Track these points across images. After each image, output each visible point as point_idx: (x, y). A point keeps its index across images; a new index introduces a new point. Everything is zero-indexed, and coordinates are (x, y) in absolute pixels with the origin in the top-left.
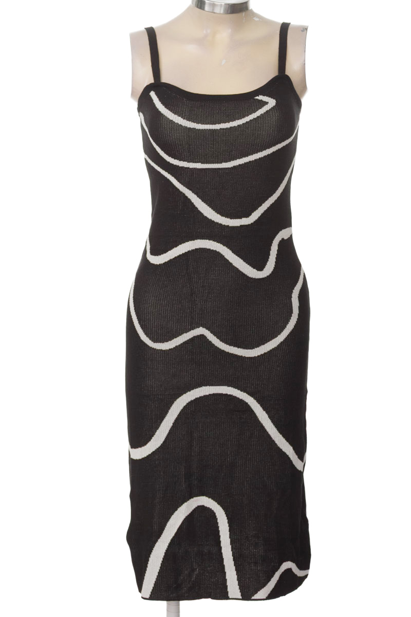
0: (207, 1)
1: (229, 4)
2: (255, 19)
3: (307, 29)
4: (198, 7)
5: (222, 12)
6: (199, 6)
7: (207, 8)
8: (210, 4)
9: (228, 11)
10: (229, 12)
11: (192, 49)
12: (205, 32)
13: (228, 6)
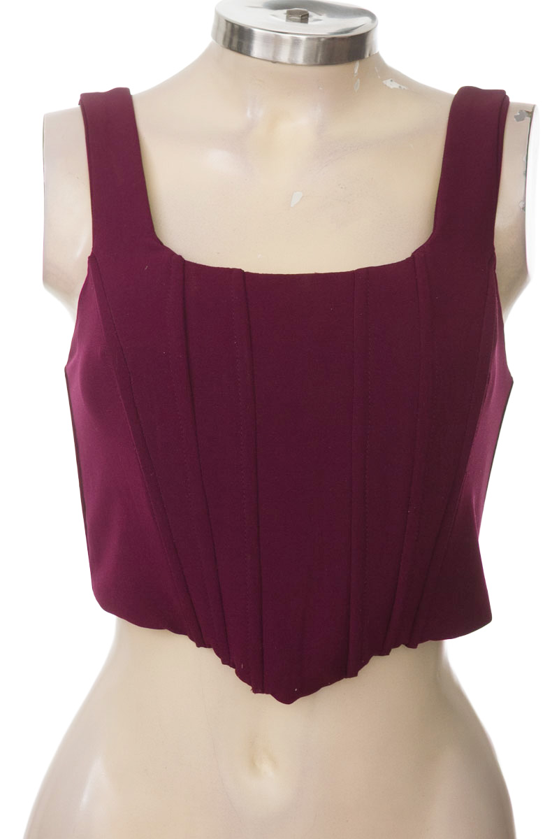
0: (255, 30)
1: (319, 39)
2: (388, 83)
3: (531, 114)
4: (230, 47)
5: (300, 59)
6: (235, 45)
7: (257, 49)
8: (266, 39)
9: (317, 56)
10: (319, 60)
11: (218, 161)
12: (249, 114)
13: (316, 43)
